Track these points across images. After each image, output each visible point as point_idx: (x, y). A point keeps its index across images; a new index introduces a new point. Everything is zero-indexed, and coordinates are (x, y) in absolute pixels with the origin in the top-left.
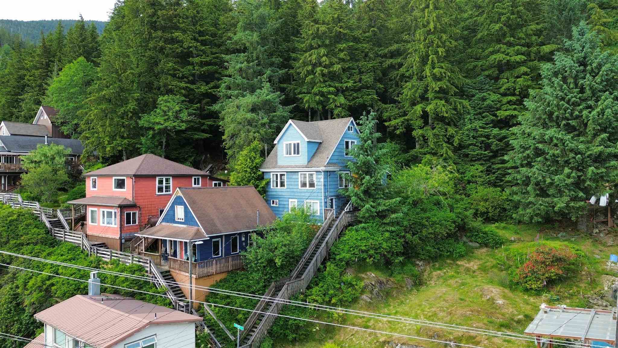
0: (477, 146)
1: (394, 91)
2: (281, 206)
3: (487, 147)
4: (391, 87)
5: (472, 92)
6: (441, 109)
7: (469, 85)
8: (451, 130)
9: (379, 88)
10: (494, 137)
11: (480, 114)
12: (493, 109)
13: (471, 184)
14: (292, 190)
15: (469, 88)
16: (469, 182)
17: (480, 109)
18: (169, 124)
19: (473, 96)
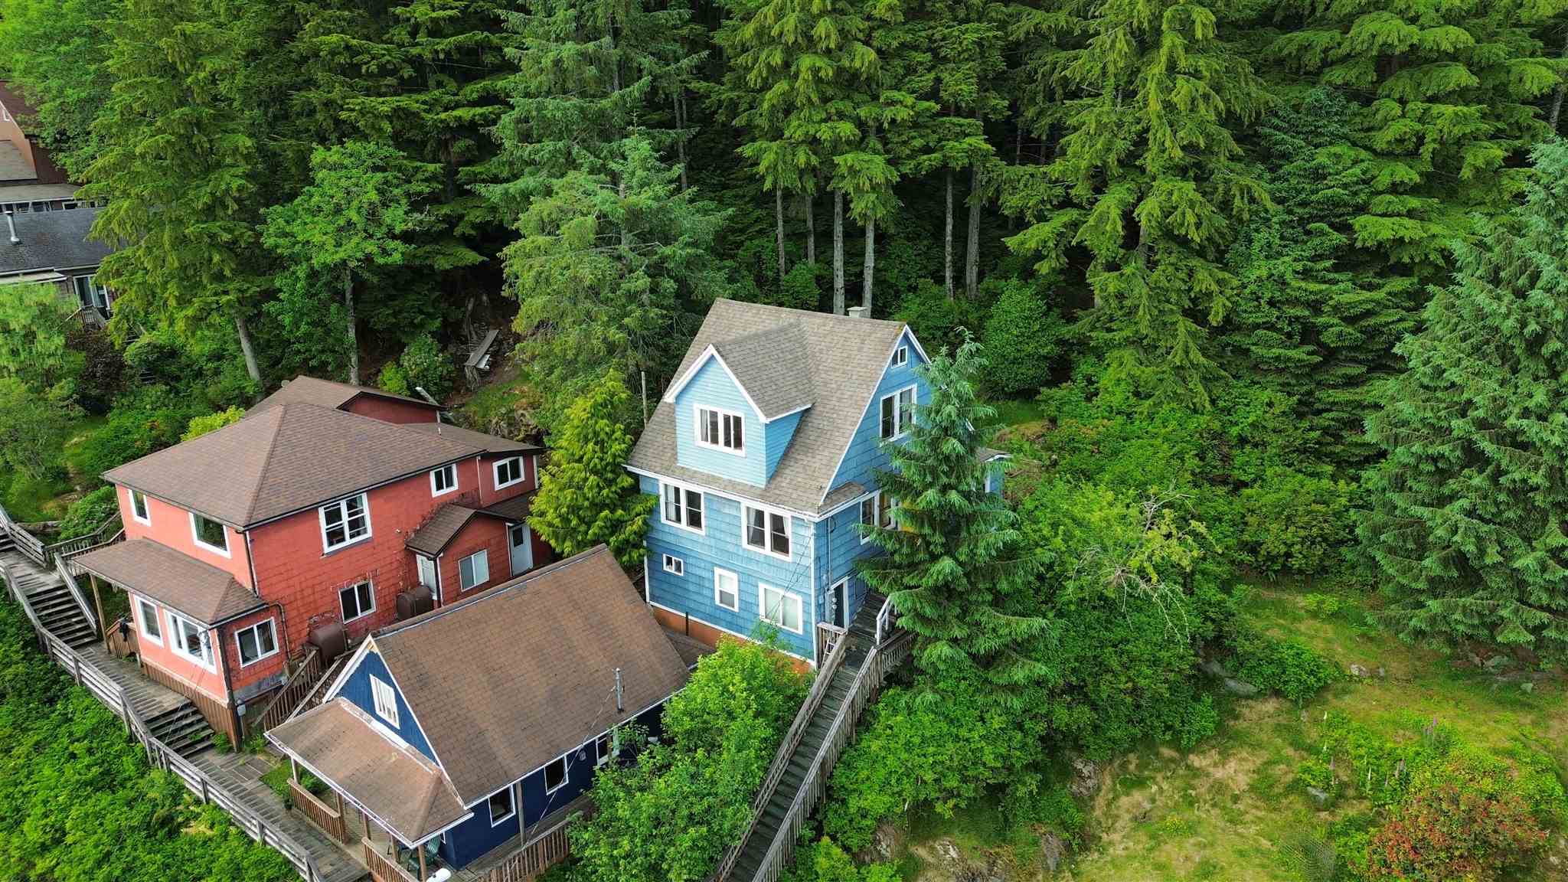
0: (1280, 330)
1: (1041, 113)
2: (692, 579)
3: (1309, 334)
4: (1032, 101)
5: (1283, 142)
6: (1184, 214)
7: (1276, 115)
8: (1205, 278)
9: (994, 109)
10: (1336, 309)
11: (1303, 223)
12: (1342, 210)
13: (1248, 448)
14: (722, 545)
15: (1277, 128)
16: (1243, 441)
17: (1303, 204)
18: (353, 249)
19: (1286, 157)
